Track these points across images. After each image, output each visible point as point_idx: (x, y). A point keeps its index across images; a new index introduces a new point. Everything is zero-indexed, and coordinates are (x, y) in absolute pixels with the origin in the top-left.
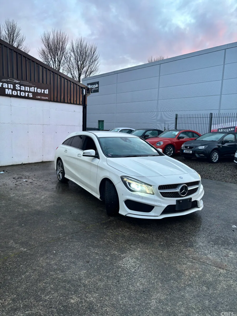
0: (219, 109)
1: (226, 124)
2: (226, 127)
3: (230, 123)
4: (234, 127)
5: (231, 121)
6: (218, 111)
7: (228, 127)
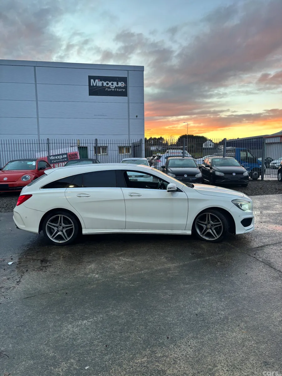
0: (39, 135)
1: (56, 150)
2: (56, 154)
3: (61, 150)
4: (66, 154)
5: (60, 147)
6: (37, 136)
7: (59, 153)
